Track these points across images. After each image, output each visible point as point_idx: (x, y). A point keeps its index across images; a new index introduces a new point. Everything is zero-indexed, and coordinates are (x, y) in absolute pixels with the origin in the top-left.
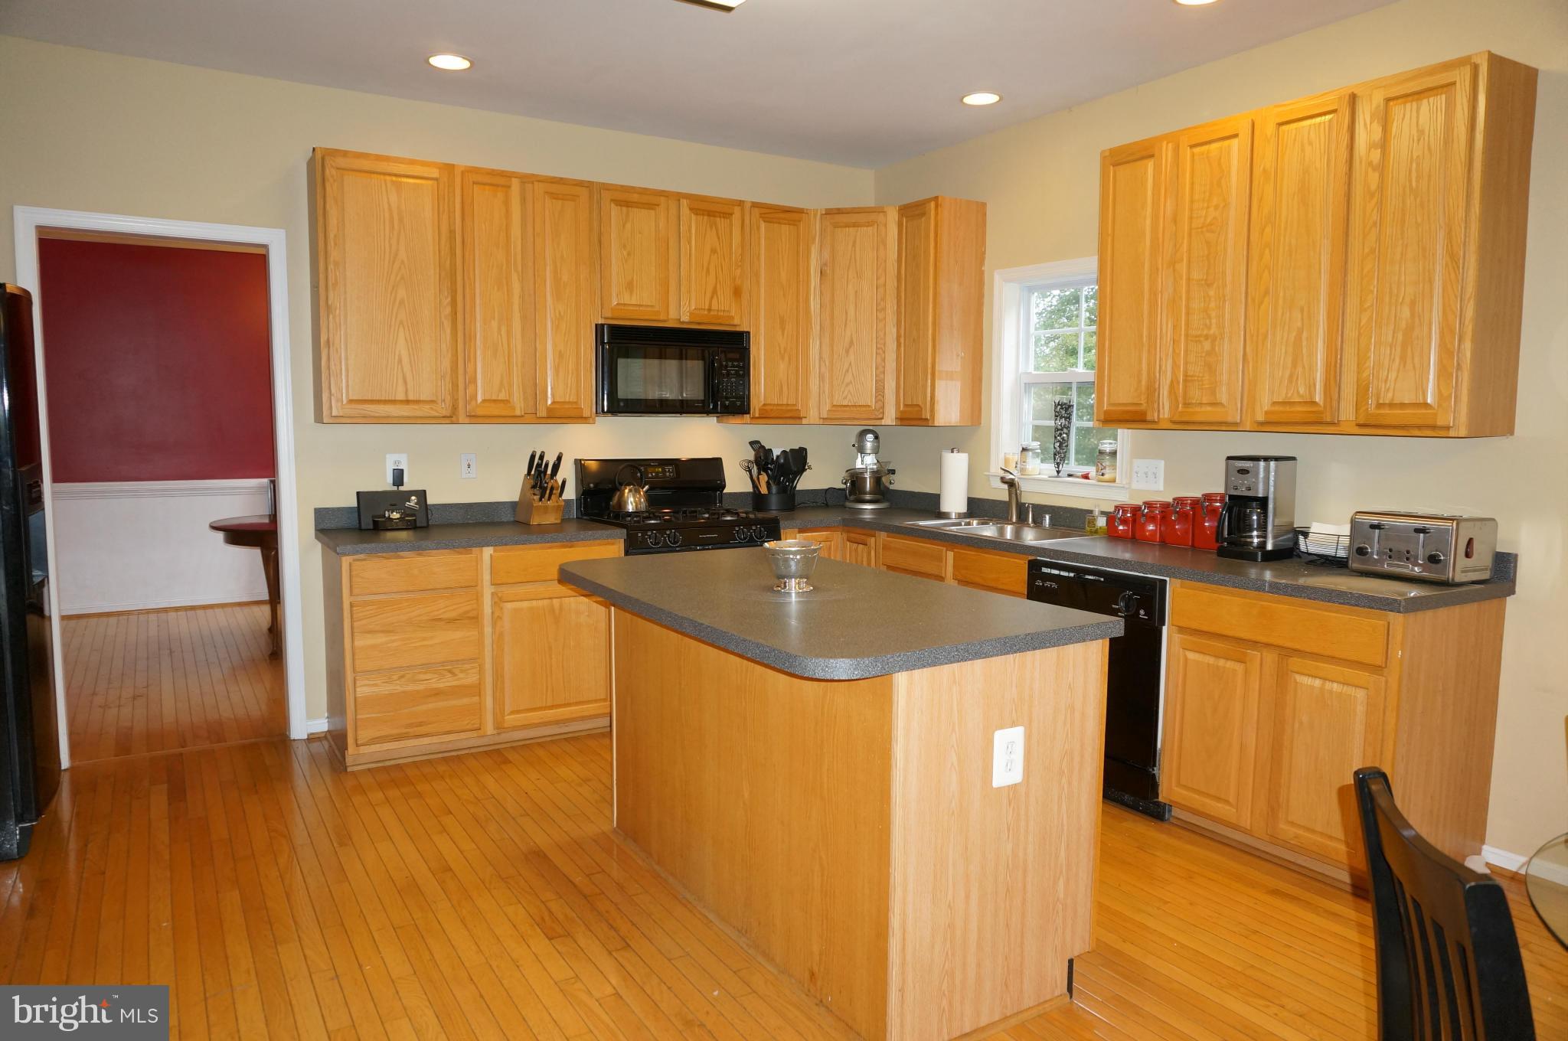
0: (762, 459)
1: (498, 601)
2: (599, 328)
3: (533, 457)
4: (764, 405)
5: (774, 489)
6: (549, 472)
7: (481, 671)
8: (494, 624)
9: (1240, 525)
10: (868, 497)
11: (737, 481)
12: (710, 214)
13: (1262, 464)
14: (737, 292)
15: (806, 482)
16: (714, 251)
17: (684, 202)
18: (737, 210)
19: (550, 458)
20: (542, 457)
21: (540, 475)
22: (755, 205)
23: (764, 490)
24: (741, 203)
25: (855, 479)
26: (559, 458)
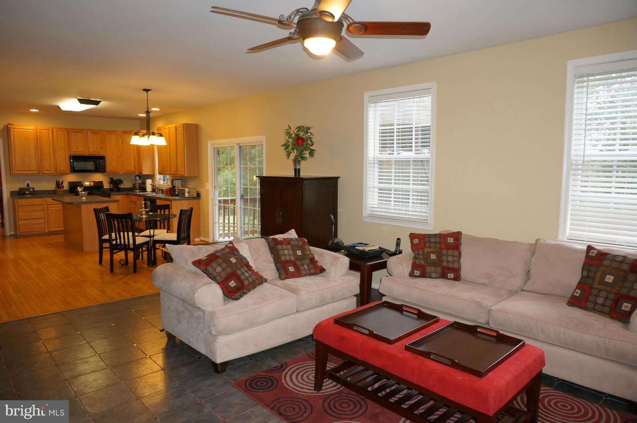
0: (112, 181)
1: (47, 207)
2: (70, 156)
3: (57, 181)
4: (110, 170)
5: (115, 187)
6: (61, 184)
7: (45, 220)
8: (47, 212)
9: (174, 191)
10: (138, 189)
11: (106, 186)
12: (95, 133)
13: (174, 181)
14: (102, 148)
15: (122, 186)
16: (96, 140)
17: (89, 131)
18: (101, 132)
19: (61, 181)
20: (59, 181)
21: (59, 185)
22: (106, 131)
23: (112, 188)
24: (102, 131)
25: (134, 185)
26: (63, 181)
